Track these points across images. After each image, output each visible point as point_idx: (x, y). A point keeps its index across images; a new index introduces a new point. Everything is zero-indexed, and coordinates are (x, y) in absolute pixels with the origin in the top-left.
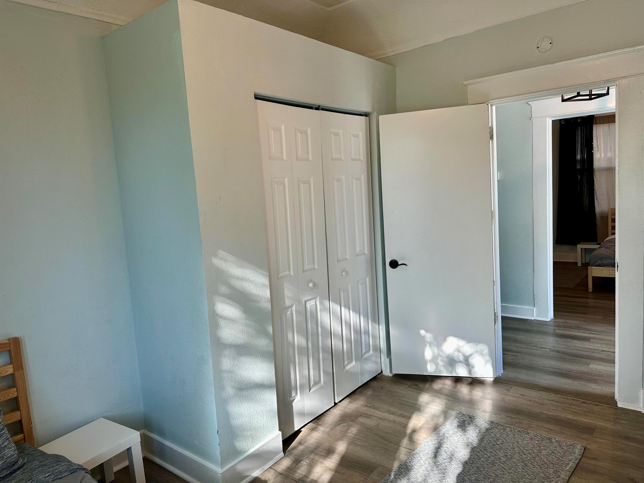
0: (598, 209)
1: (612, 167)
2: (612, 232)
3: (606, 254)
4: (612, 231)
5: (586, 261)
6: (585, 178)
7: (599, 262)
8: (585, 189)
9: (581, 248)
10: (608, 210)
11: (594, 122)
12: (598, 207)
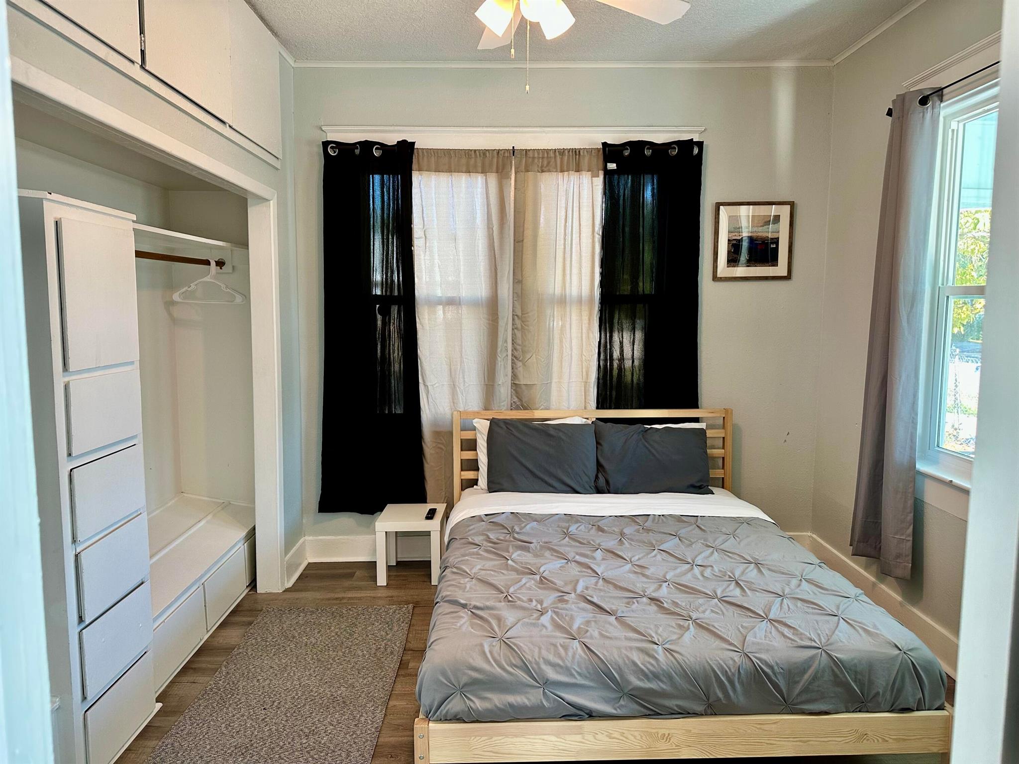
0: (428, 411)
1: (460, 298)
2: (462, 478)
3: (480, 663)
4: (462, 473)
5: (399, 556)
6: (394, 324)
7: (455, 705)
8: (396, 354)
9: (386, 532)
10: (452, 415)
11: (414, 166)
12: (426, 406)
